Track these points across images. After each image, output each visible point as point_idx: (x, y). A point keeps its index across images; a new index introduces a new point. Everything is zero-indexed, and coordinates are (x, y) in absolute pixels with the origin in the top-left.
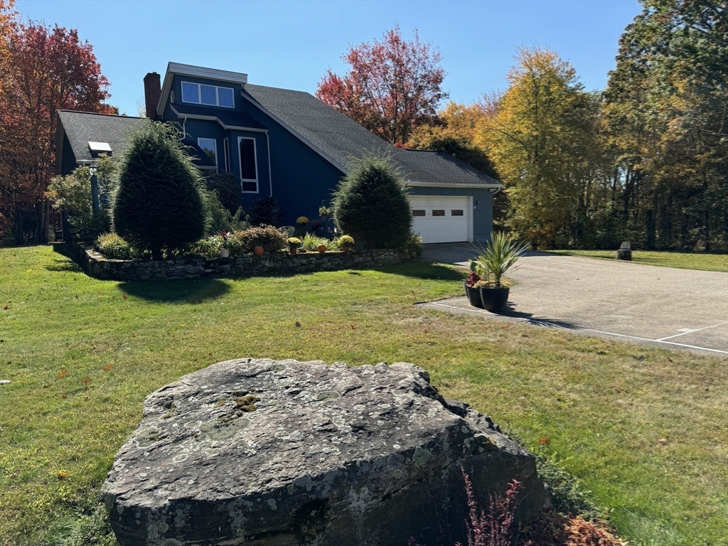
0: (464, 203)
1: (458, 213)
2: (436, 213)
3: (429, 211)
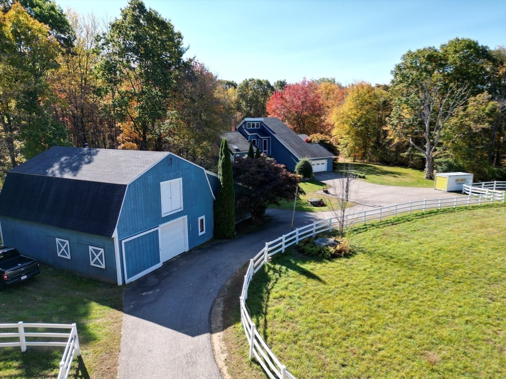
0: (325, 162)
1: (322, 164)
2: (318, 164)
3: (316, 164)
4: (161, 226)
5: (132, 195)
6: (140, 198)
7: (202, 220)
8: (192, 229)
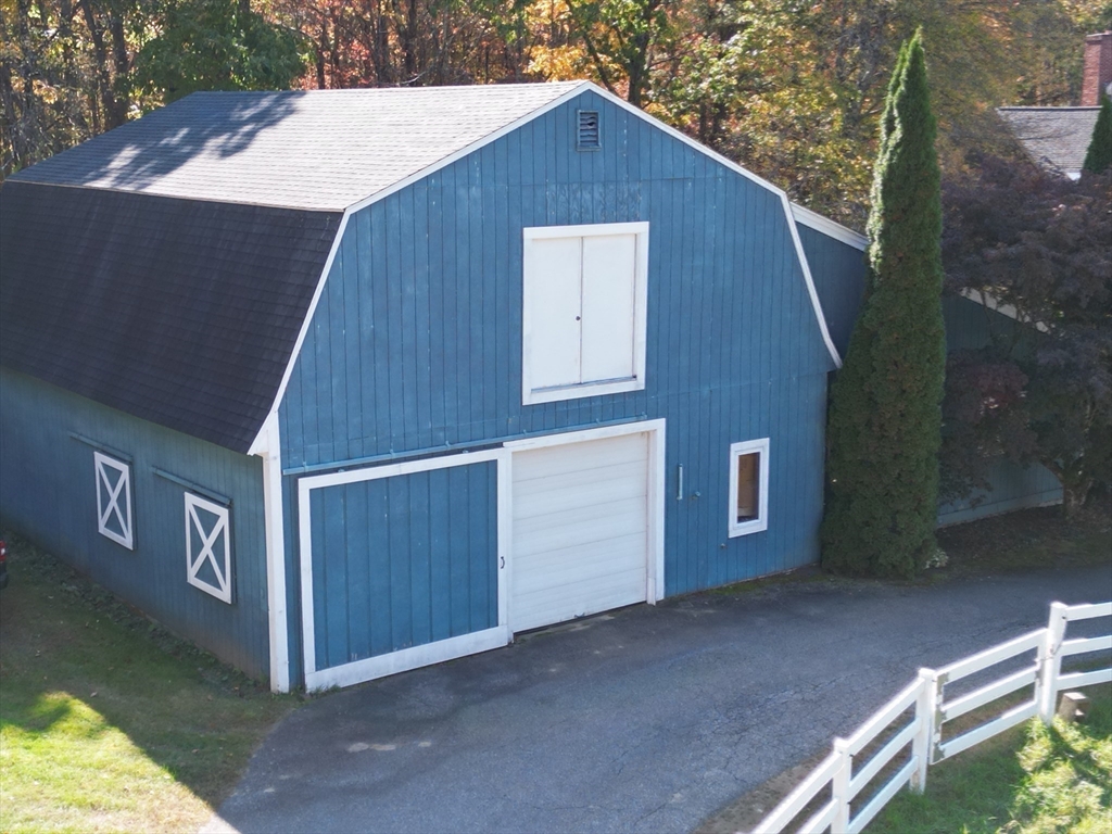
4: (512, 446)
5: (366, 267)
6: (409, 289)
7: (750, 463)
8: (688, 495)
